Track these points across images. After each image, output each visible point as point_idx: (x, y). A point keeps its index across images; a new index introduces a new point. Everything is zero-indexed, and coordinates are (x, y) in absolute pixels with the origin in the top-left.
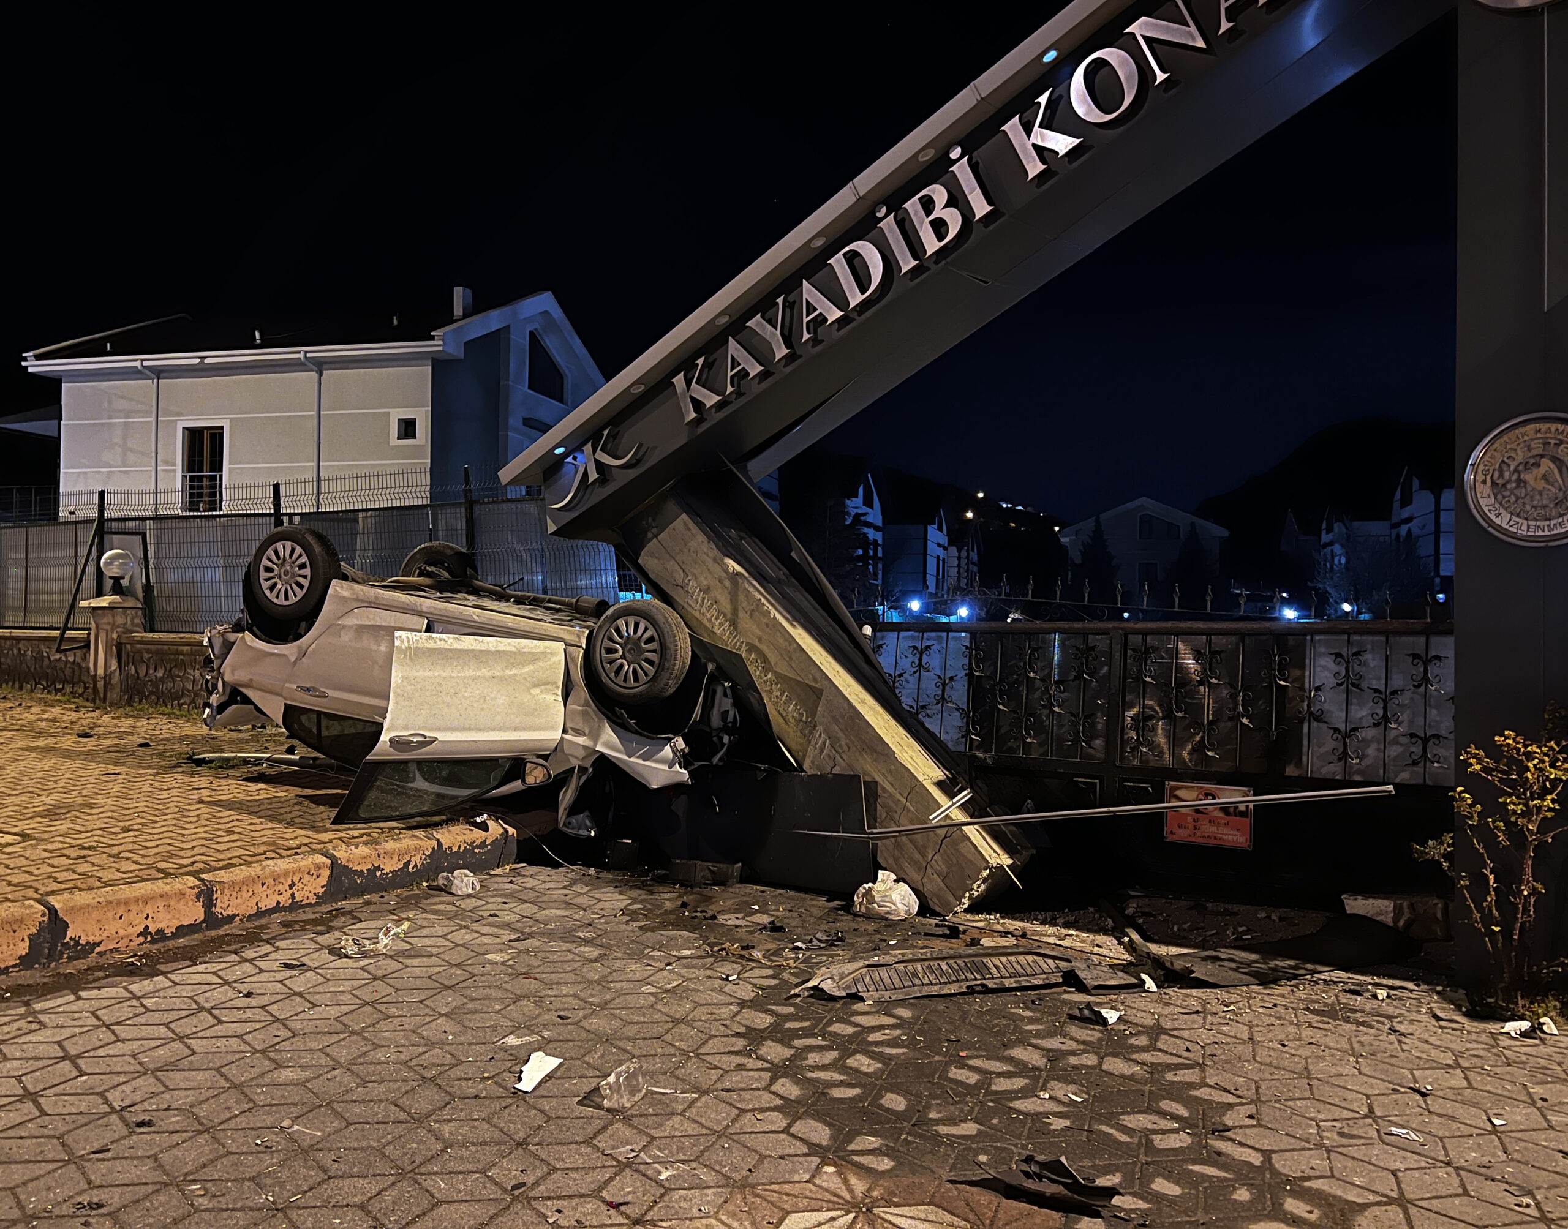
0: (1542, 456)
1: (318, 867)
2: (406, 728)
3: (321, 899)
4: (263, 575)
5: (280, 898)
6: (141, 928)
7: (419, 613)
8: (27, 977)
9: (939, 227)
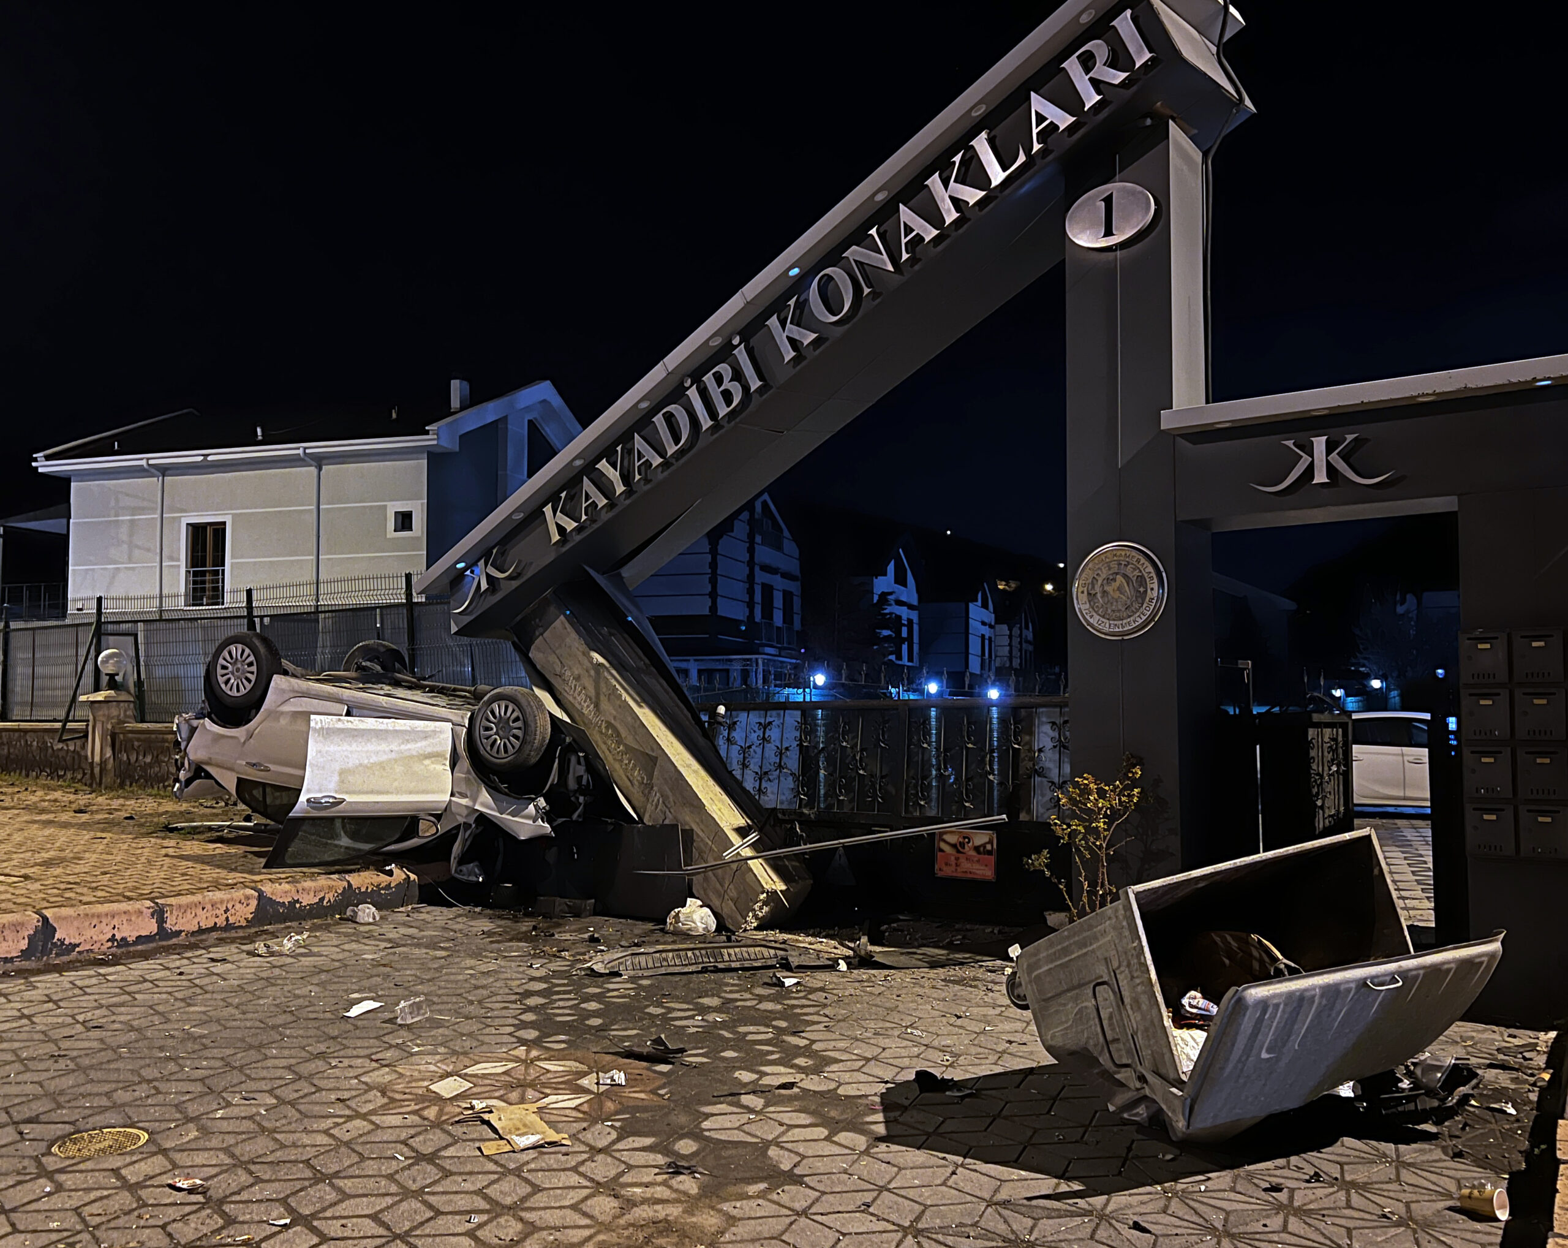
0: (1117, 574)
1: (248, 898)
2: (320, 791)
3: (250, 923)
4: (220, 671)
5: (217, 920)
6: (109, 936)
7: (340, 701)
8: (26, 964)
9: (727, 396)
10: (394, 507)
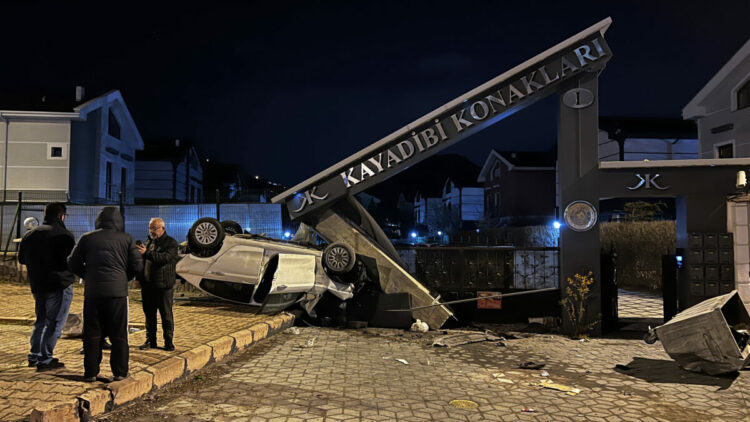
0: (580, 211)
1: (267, 327)
3: (267, 337)
4: (196, 234)
8: (231, 357)
9: (431, 140)
10: (50, 146)
